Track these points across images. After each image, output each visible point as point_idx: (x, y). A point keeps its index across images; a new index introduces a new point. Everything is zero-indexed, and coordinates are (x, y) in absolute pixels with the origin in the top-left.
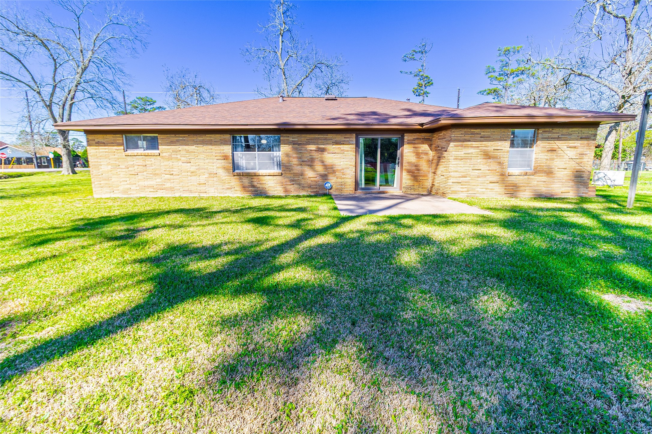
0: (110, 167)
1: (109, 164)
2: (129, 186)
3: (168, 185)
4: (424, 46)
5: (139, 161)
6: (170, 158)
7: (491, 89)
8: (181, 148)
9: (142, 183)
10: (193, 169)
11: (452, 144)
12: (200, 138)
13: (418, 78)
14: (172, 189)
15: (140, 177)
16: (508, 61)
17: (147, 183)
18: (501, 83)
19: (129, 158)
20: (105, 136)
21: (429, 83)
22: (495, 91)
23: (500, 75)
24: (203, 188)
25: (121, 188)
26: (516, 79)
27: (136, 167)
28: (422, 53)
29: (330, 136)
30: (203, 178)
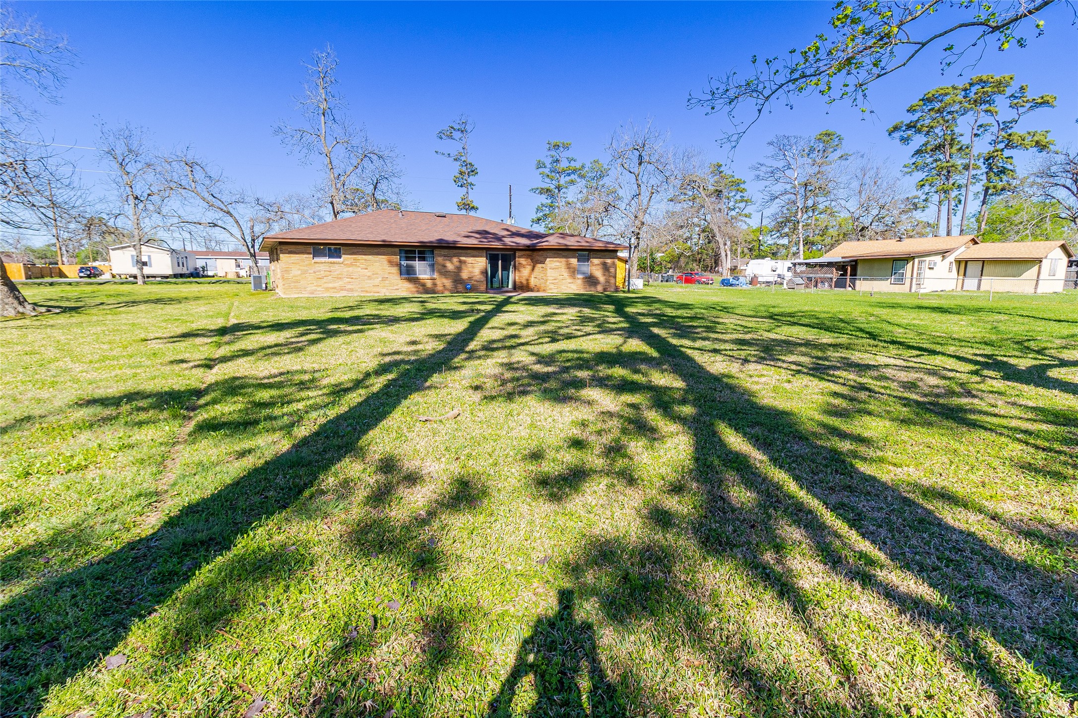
0: (299, 272)
1: (299, 269)
2: (314, 288)
3: (349, 287)
4: (465, 123)
5: (322, 267)
6: (351, 265)
7: (543, 187)
8: (360, 257)
9: (326, 285)
10: (369, 274)
11: (548, 259)
12: (376, 250)
13: (458, 163)
14: (352, 290)
15: (325, 279)
16: (558, 157)
17: (331, 285)
18: (554, 182)
19: (317, 265)
20: (297, 247)
21: (473, 172)
22: (547, 190)
23: (551, 171)
24: (375, 289)
25: (308, 289)
26: (568, 179)
27: (322, 272)
28: (462, 131)
29: (469, 251)
30: (377, 281)
